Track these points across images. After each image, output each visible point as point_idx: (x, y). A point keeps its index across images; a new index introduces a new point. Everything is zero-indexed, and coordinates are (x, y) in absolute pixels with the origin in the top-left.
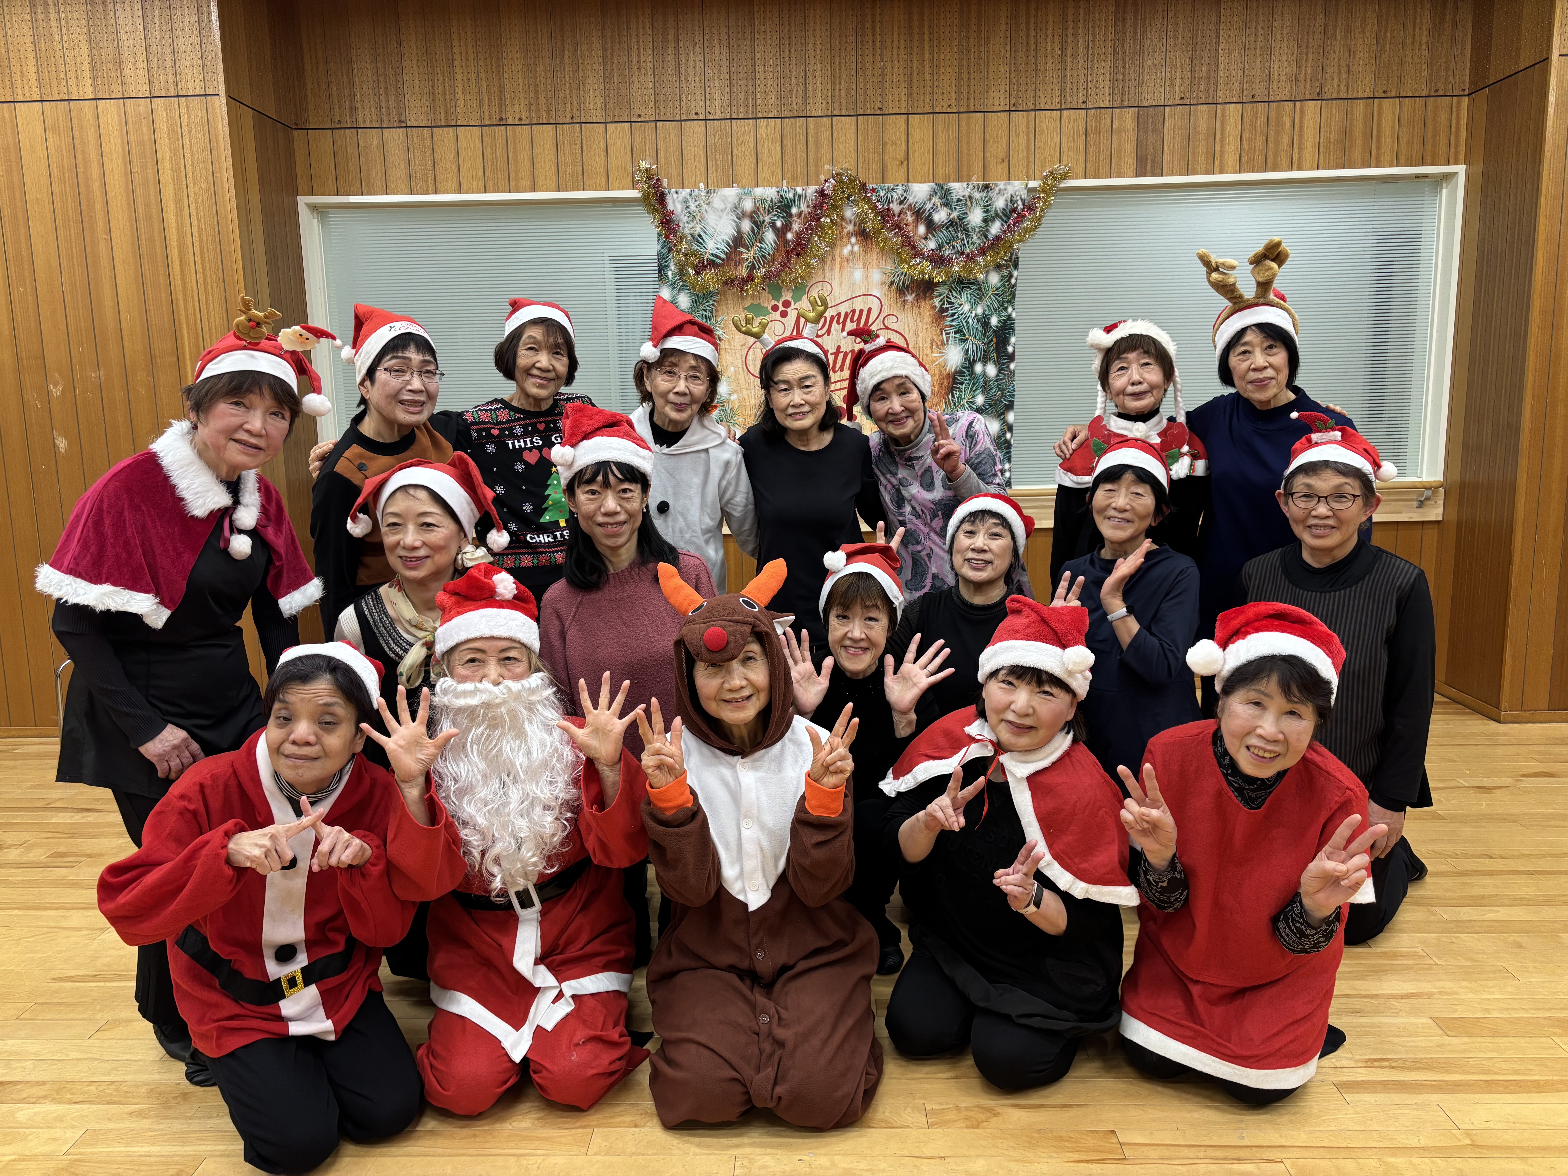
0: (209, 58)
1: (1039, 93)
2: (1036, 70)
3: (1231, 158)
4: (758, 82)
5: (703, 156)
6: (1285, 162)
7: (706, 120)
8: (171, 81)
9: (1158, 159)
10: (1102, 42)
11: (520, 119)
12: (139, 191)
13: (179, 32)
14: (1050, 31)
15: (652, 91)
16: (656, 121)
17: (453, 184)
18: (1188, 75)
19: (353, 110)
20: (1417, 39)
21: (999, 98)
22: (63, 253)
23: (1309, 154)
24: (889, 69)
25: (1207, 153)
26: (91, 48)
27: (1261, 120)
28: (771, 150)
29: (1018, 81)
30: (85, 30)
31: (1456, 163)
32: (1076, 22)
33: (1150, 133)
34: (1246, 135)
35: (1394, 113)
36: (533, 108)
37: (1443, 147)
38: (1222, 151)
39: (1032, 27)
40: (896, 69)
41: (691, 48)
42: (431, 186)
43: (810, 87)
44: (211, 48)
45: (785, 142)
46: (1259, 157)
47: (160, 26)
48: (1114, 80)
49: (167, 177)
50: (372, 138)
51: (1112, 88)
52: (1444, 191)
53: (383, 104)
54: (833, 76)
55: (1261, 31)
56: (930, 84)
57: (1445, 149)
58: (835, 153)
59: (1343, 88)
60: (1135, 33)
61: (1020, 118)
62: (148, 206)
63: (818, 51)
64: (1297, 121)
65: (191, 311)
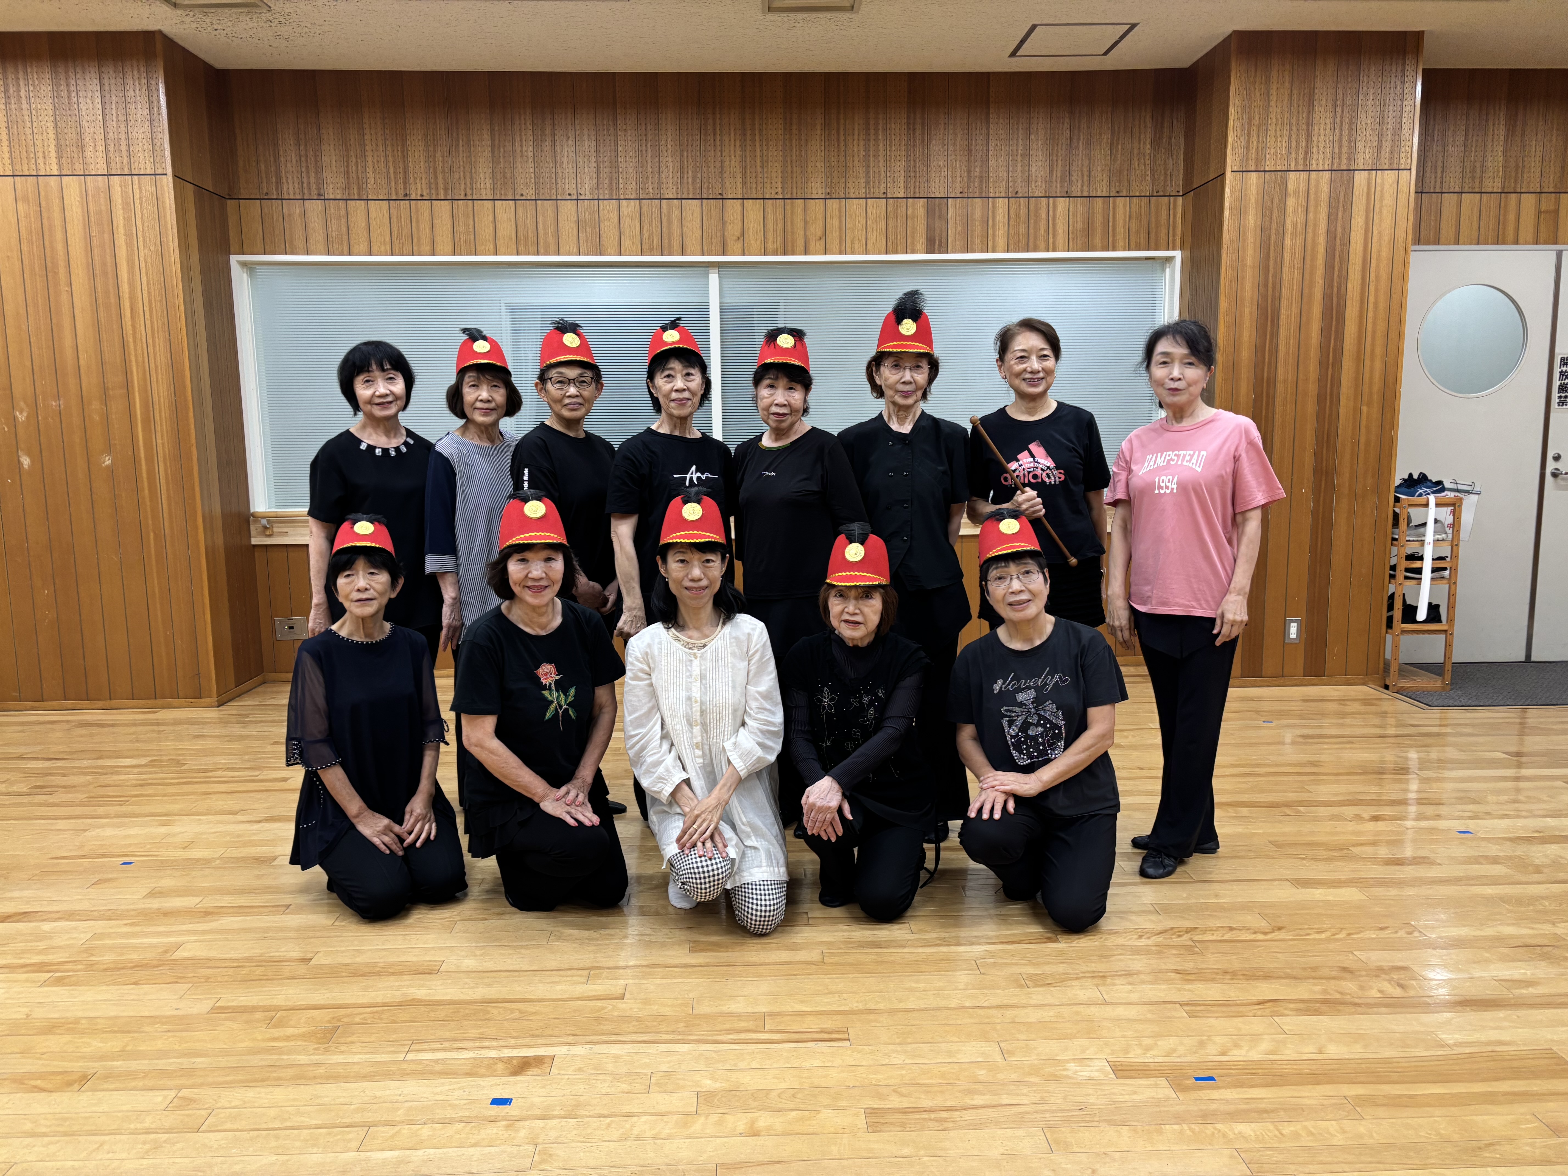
0: (158, 144)
1: (848, 185)
2: (846, 166)
3: (1001, 241)
4: (620, 170)
5: (575, 229)
6: (1042, 245)
7: (577, 199)
8: (125, 162)
9: (944, 240)
10: (897, 146)
11: (422, 195)
12: (96, 252)
13: (133, 122)
14: (856, 137)
15: (533, 176)
16: (536, 200)
17: (364, 247)
18: (966, 174)
19: (279, 183)
20: (1142, 150)
21: (817, 188)
22: (29, 301)
23: (1061, 240)
24: (727, 163)
25: (982, 236)
26: (57, 134)
27: (1023, 211)
28: (631, 225)
29: (831, 175)
30: (52, 118)
31: (1174, 249)
32: (876, 130)
33: (937, 219)
34: (1012, 223)
35: (1125, 209)
36: (433, 186)
37: (1163, 235)
38: (994, 236)
39: (842, 133)
40: (733, 162)
41: (565, 141)
42: (346, 249)
43: (663, 175)
44: (160, 136)
45: (643, 219)
46: (1023, 241)
47: (117, 118)
48: (907, 177)
49: (121, 239)
50: (296, 208)
51: (906, 182)
52: (1168, 270)
53: (305, 180)
54: (682, 168)
55: (1021, 142)
56: (761, 175)
57: (1165, 238)
58: (684, 229)
59: (1085, 188)
60: (923, 141)
61: (833, 204)
62: (104, 264)
63: (670, 147)
64: (1051, 213)
65: (140, 351)
